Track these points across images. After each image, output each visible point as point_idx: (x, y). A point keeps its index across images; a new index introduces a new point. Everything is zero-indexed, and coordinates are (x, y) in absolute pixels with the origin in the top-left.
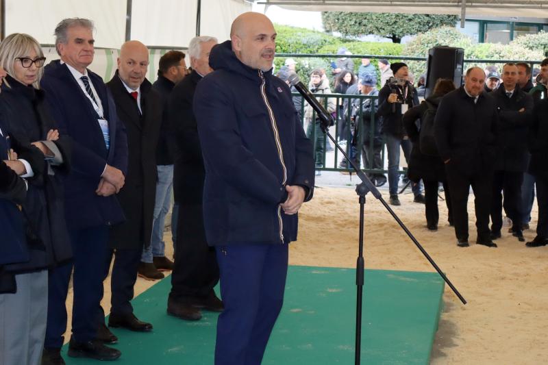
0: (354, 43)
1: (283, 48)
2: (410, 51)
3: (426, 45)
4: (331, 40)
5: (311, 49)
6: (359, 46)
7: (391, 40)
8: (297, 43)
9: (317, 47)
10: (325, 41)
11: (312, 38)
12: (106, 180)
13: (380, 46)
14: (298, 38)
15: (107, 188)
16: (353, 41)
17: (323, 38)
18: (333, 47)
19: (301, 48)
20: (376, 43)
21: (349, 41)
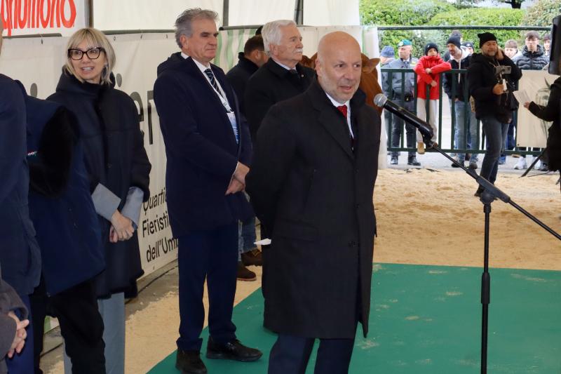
0: (470, 9)
1: (394, 17)
2: (531, 17)
3: (549, 10)
4: (445, 7)
5: (424, 17)
6: (475, 13)
7: (510, 5)
8: (408, 11)
9: (430, 15)
10: (439, 8)
11: (425, 6)
13: (498, 12)
14: (409, 5)
15: (237, 186)
16: (469, 7)
17: (436, 5)
18: (448, 15)
19: (413, 16)
20: (493, 9)
21: (465, 7)
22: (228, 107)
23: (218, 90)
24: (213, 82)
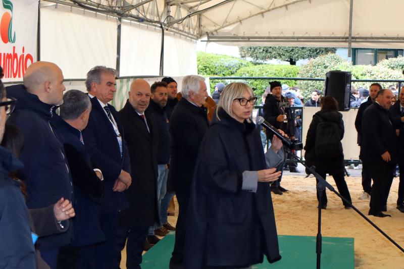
0: (263, 65)
1: (212, 70)
2: (305, 71)
3: (317, 67)
4: (245, 63)
5: (231, 70)
6: (266, 68)
7: (289, 63)
8: (221, 66)
9: (236, 68)
10: (242, 64)
11: (232, 62)
12: (120, 180)
13: (282, 67)
14: (222, 62)
15: (121, 186)
16: (262, 64)
17: (240, 62)
18: (248, 69)
19: (224, 69)
20: (278, 65)
21: (259, 64)
22: (118, 133)
23: (112, 121)
24: (109, 115)
